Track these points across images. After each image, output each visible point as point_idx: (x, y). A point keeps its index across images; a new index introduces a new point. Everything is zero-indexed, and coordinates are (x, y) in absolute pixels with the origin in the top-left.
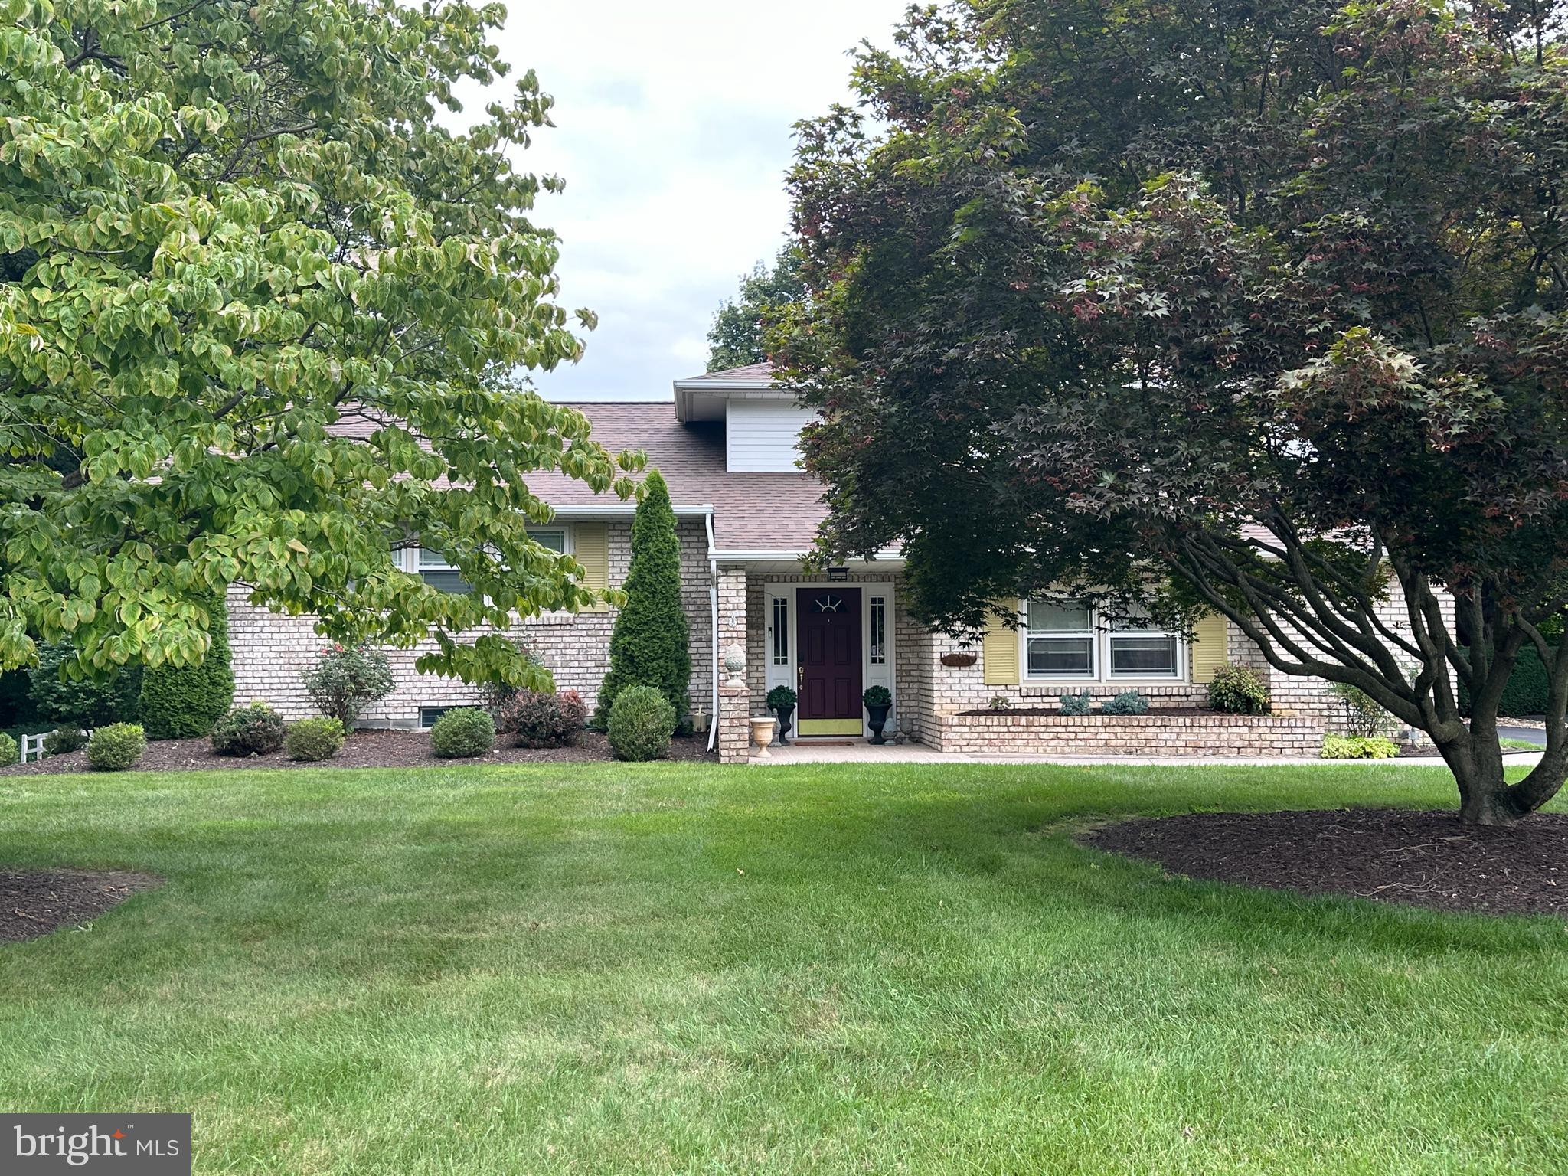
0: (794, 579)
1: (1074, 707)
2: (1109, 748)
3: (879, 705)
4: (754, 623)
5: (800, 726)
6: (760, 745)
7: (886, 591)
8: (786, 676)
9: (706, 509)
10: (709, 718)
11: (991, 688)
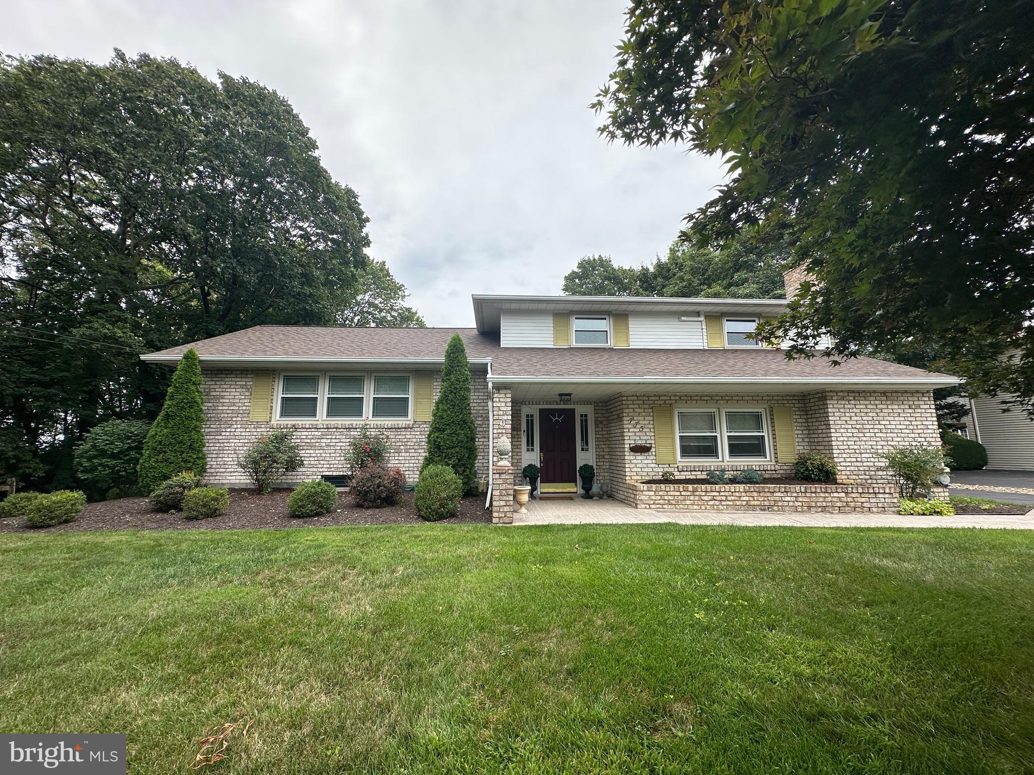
0: (538, 403)
2: (749, 507)
3: (588, 475)
4: (515, 428)
5: (542, 490)
6: (521, 505)
7: (589, 410)
8: (532, 458)
9: (488, 360)
10: (488, 484)
11: (660, 466)
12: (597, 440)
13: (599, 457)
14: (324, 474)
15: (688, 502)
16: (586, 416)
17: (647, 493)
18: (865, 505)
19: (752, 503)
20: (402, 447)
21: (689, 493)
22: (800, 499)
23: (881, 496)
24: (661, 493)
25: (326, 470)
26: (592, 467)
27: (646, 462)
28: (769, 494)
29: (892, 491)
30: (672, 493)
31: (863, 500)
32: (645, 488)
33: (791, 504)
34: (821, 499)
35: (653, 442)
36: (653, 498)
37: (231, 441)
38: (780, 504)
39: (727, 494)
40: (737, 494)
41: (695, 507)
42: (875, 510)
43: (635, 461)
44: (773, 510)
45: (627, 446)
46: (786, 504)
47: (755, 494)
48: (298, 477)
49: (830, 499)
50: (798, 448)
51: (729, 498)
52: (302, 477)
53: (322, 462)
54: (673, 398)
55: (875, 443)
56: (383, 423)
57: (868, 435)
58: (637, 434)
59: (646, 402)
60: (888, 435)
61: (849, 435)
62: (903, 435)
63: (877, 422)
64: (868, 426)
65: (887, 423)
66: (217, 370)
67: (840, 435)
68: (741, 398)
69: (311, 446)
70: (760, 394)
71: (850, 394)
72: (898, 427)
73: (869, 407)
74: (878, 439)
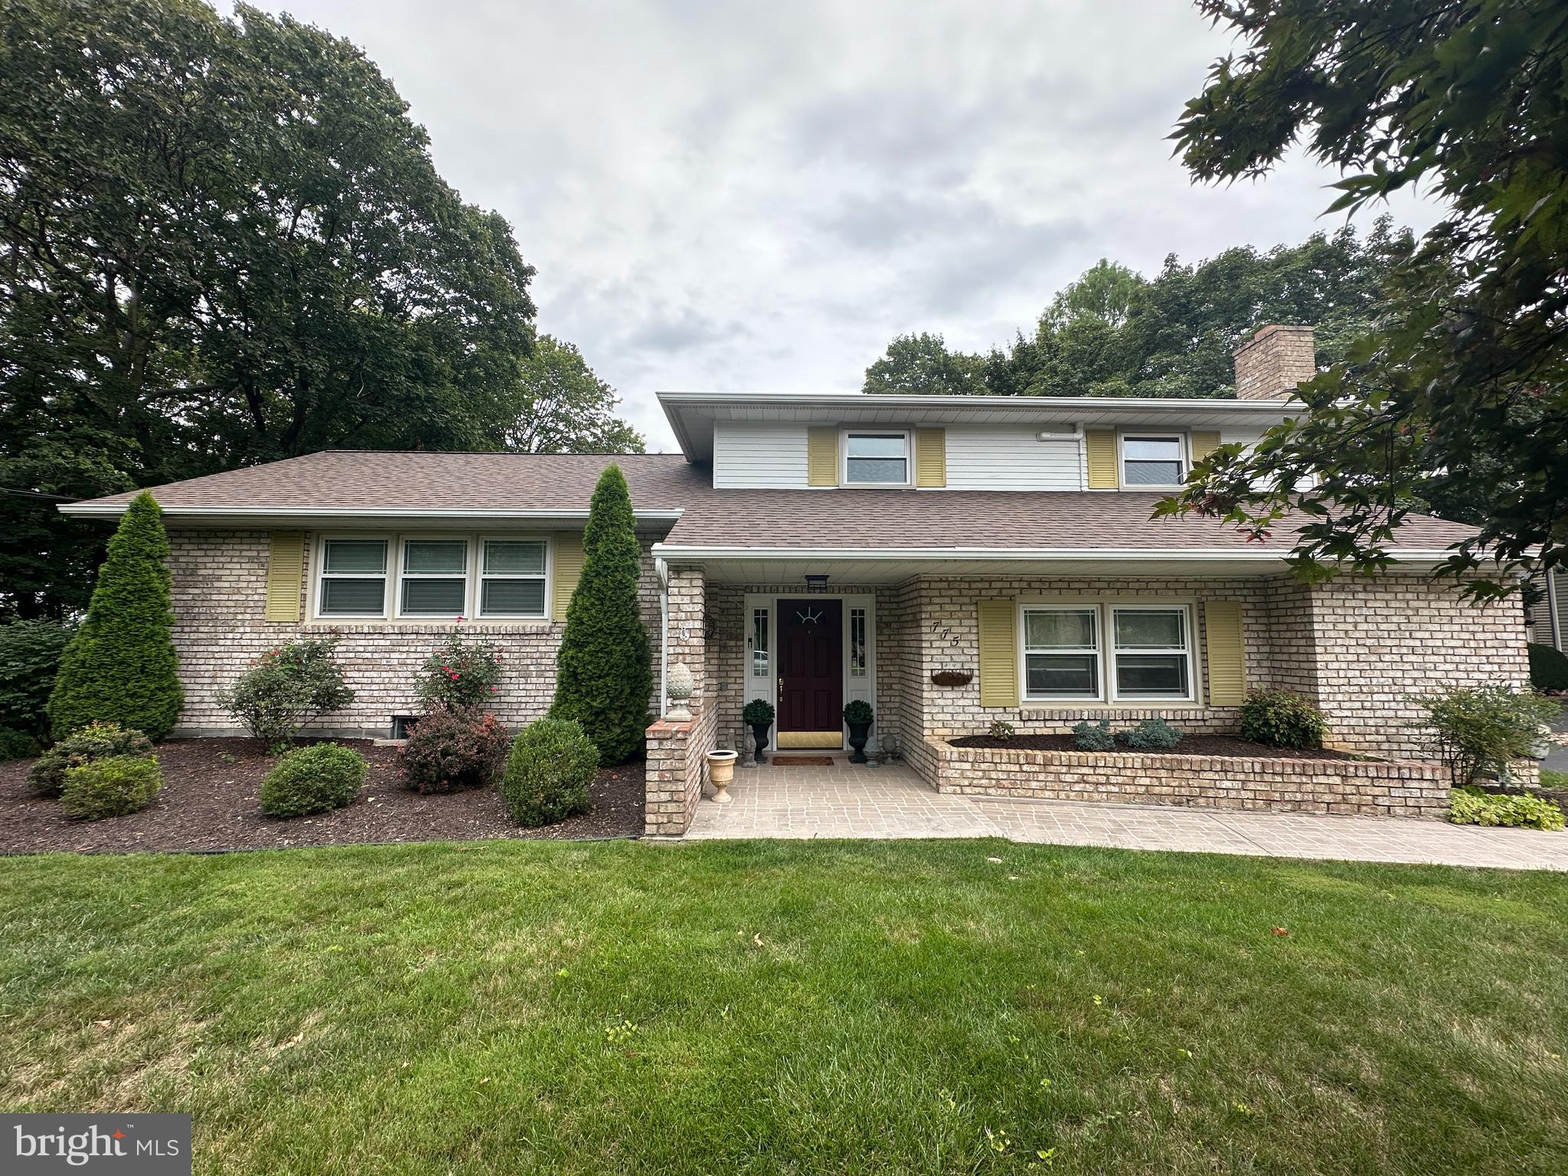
0: (774, 589)
3: (860, 721)
4: (732, 633)
5: (779, 738)
6: (719, 786)
7: (866, 603)
8: (765, 688)
9: (678, 512)
11: (987, 710)
12: (880, 656)
13: (883, 687)
14: (396, 713)
15: (1034, 785)
16: (862, 612)
17: (957, 765)
18: (1380, 801)
19: (1157, 790)
20: (532, 668)
21: (1036, 768)
22: (1251, 786)
23: (1415, 784)
24: (983, 766)
25: (399, 706)
26: (867, 706)
27: (961, 702)
28: (1190, 775)
29: (1438, 775)
30: (1004, 767)
31: (1377, 791)
32: (955, 756)
33: (1233, 794)
34: (1293, 788)
35: (975, 666)
36: (969, 774)
37: (235, 655)
38: (1211, 793)
39: (1109, 771)
40: (1129, 773)
41: (1047, 794)
42: (1399, 811)
43: (941, 702)
44: (1197, 805)
45: (927, 673)
46: (1223, 794)
47: (1163, 773)
48: (352, 719)
49: (1310, 787)
50: (1249, 678)
51: (1113, 780)
52: (359, 719)
53: (392, 693)
54: (1015, 585)
55: (1399, 674)
56: (497, 624)
57: (1387, 658)
58: (947, 651)
59: (964, 592)
60: (1427, 658)
61: (1350, 658)
62: (1457, 659)
63: (1407, 634)
64: (1389, 642)
65: (1427, 635)
66: (208, 530)
67: (1333, 657)
68: (1144, 585)
69: (373, 665)
70: (1182, 579)
71: (1357, 580)
72: (1448, 643)
73: (1393, 604)
74: (1407, 666)
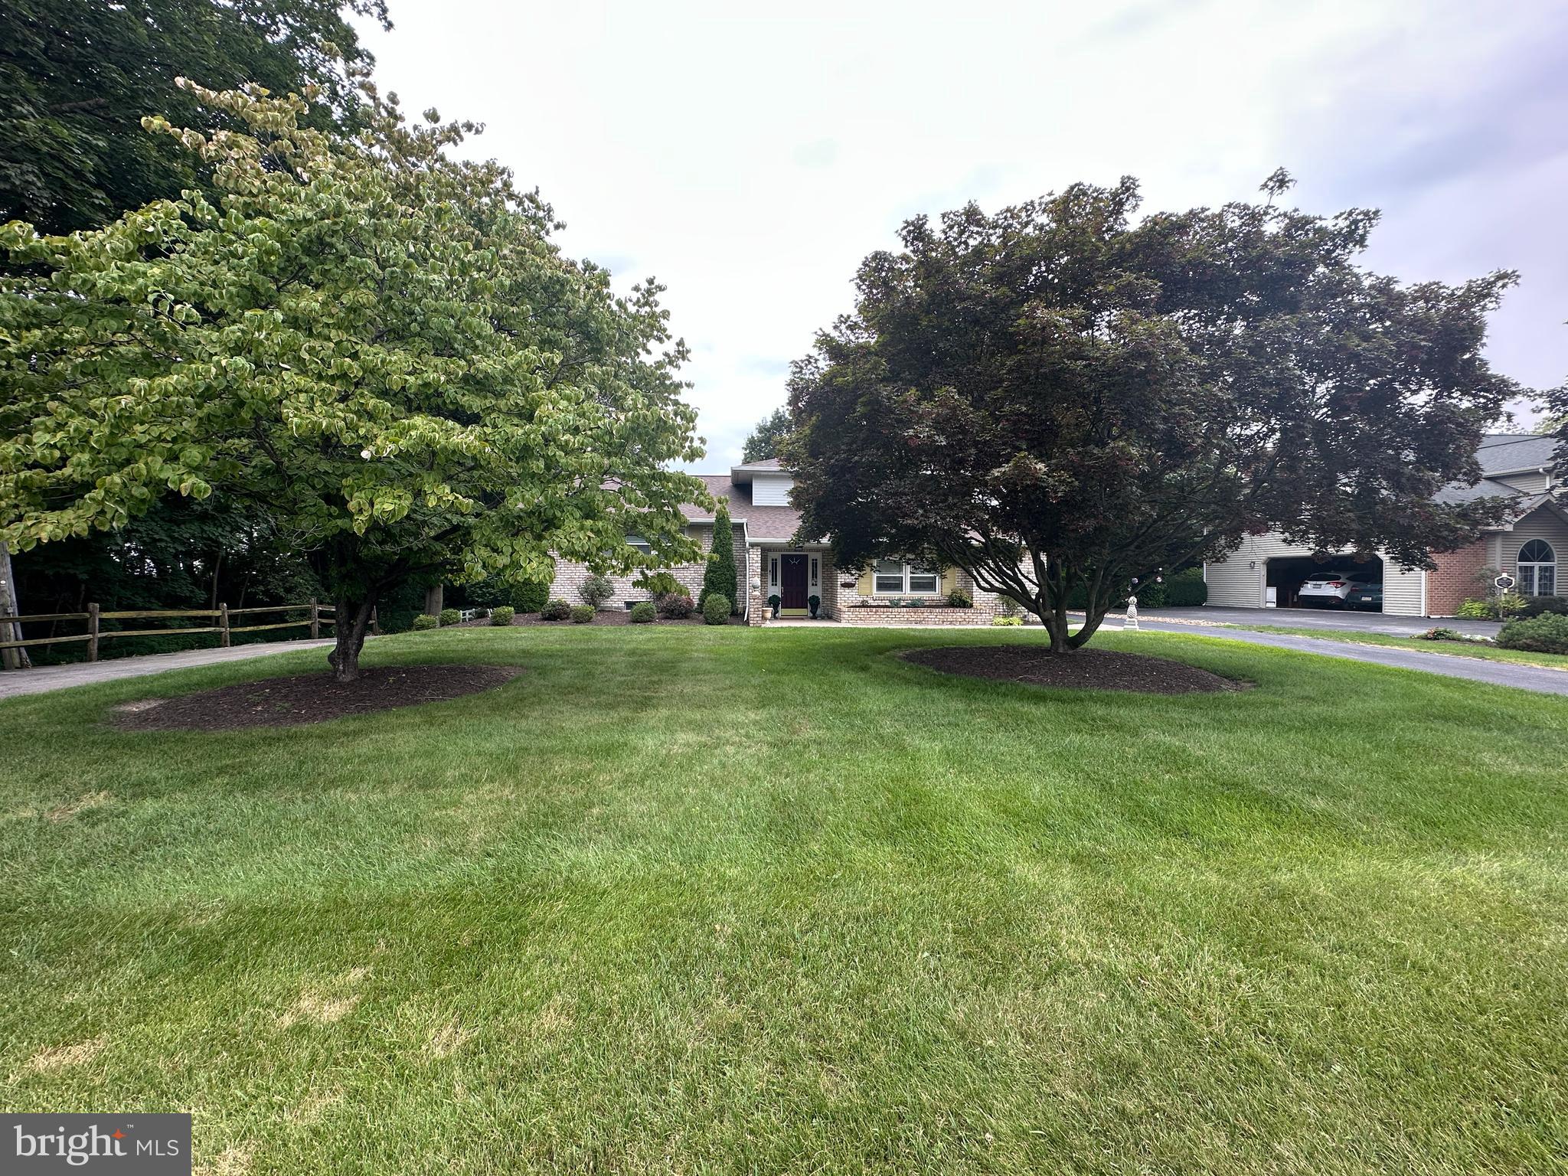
0: (780, 550)
1: (895, 604)
2: (908, 621)
3: (815, 603)
4: (764, 568)
5: (781, 612)
6: (766, 619)
7: (818, 556)
8: (776, 591)
9: (744, 521)
10: (745, 608)
11: (861, 596)
12: (823, 578)
13: (824, 590)
14: (627, 600)
15: (875, 618)
16: (816, 560)
17: (847, 613)
18: (974, 620)
19: (910, 619)
21: (873, 613)
23: (984, 614)
24: (856, 613)
25: (628, 597)
26: (818, 597)
27: (851, 593)
30: (862, 613)
31: (974, 617)
32: (847, 610)
35: (857, 580)
36: (852, 615)
38: (926, 620)
39: (896, 614)
40: (902, 614)
41: (876, 622)
42: (980, 623)
43: (844, 593)
44: (922, 624)
45: (839, 584)
48: (609, 602)
50: (957, 585)
52: (615, 602)
53: (624, 592)
58: (847, 575)
69: (616, 581)
